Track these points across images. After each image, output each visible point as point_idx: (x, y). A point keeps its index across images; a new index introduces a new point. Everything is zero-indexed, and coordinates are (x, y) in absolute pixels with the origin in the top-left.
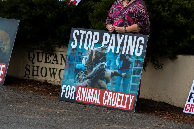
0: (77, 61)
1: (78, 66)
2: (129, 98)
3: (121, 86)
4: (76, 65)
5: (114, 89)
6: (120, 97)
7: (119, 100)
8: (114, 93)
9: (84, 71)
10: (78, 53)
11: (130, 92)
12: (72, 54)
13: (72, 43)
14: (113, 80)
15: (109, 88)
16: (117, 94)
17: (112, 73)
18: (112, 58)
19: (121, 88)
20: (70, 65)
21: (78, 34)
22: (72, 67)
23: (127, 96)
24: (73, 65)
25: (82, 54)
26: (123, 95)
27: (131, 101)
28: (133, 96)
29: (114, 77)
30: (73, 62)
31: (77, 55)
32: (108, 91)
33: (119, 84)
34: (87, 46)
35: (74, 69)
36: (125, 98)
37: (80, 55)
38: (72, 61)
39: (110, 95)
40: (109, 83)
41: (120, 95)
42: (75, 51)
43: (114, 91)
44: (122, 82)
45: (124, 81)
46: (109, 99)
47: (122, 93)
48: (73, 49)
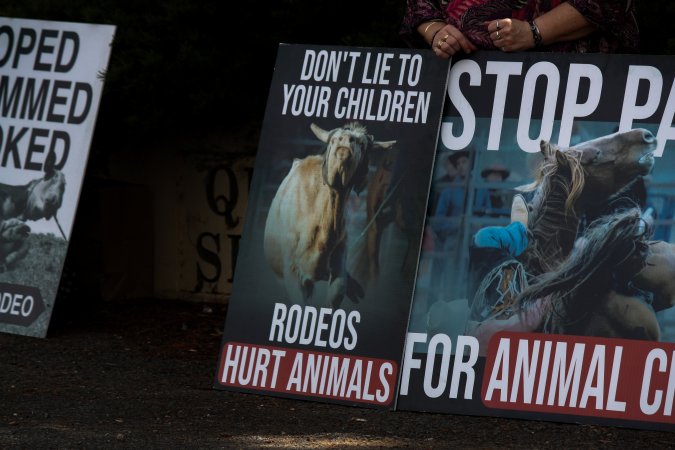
0: (479, 214)
10: (487, 174)
12: (447, 178)
25: (504, 175)
30: (454, 221)
37: (495, 182)
38: (449, 212)
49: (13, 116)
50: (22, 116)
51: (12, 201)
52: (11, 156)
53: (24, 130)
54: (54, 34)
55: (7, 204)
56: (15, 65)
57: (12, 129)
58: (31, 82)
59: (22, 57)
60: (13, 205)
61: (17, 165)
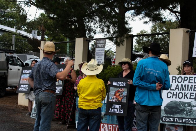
2: (115, 127)
3: (110, 121)
5: (106, 122)
6: (110, 127)
7: (110, 128)
8: (107, 125)
11: (115, 123)
14: (105, 117)
15: (103, 122)
16: (108, 125)
17: (104, 114)
18: (103, 106)
19: (110, 122)
23: (114, 126)
26: (112, 125)
27: (116, 128)
28: (117, 126)
29: (106, 116)
32: (103, 124)
33: (109, 120)
36: (113, 127)
39: (105, 126)
40: (103, 119)
41: (110, 125)
43: (107, 123)
44: (110, 119)
45: (111, 118)
46: (104, 128)
47: (111, 125)
49: (185, 90)
50: (187, 91)
52: (186, 97)
53: (188, 93)
54: (193, 77)
55: (186, 105)
56: (184, 82)
57: (185, 93)
58: (188, 85)
59: (185, 81)
61: (187, 98)
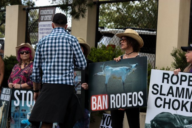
0: (22, 117)
1: (23, 121)
4: (21, 120)
9: (29, 126)
10: (22, 110)
12: (16, 111)
13: (15, 102)
20: (16, 121)
21: (19, 94)
22: (17, 122)
24: (18, 121)
25: (25, 111)
30: (18, 119)
31: (21, 112)
34: (29, 103)
35: (20, 125)
37: (24, 112)
38: (17, 117)
42: (18, 108)
48: (17, 107)
49: (183, 97)
50: (186, 98)
51: (187, 120)
52: (184, 108)
53: (187, 102)
55: (185, 121)
56: (181, 84)
57: (183, 101)
58: (188, 90)
59: (183, 82)
60: (188, 121)
61: (187, 111)
